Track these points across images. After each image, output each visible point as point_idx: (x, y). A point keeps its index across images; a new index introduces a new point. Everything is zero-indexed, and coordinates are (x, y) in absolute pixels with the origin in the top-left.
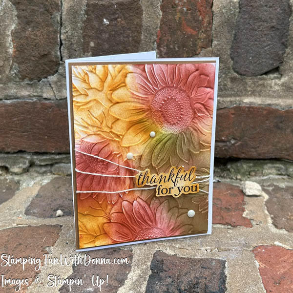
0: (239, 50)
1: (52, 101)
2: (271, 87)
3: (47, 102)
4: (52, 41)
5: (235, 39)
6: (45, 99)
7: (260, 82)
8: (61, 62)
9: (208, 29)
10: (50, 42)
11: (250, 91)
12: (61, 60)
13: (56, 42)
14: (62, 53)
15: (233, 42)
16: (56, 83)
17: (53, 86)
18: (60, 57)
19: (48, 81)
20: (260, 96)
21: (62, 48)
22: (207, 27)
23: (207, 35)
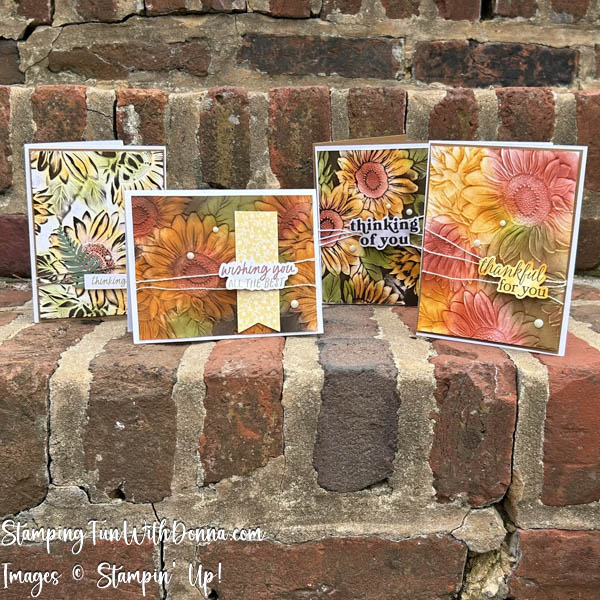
0: (325, 458)
2: (378, 507)
5: (318, 442)
7: (361, 500)
9: (278, 430)
11: (346, 513)
15: (315, 446)
20: (361, 520)
22: (275, 427)
23: (276, 439)
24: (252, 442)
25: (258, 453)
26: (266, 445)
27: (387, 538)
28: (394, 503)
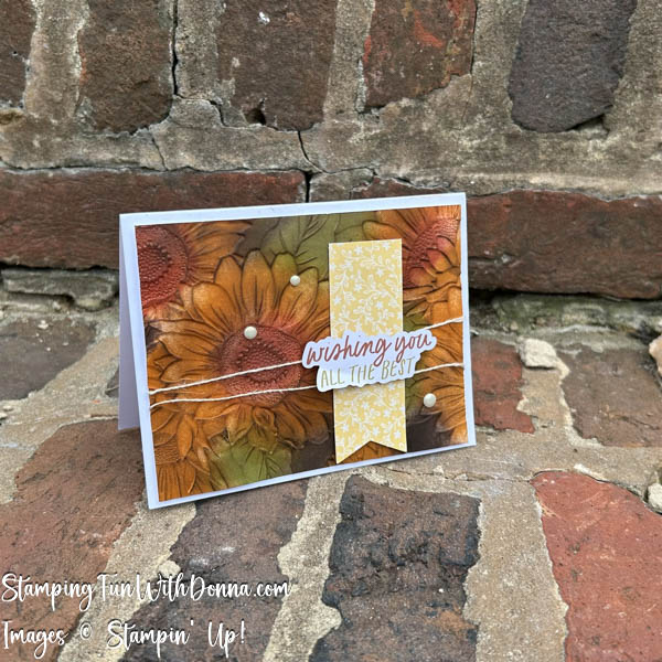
1: (158, 174)
3: (148, 174)
4: (157, 54)
6: (144, 168)
8: (175, 97)
9: (467, 37)
10: (154, 57)
12: (176, 92)
13: (166, 57)
14: (177, 79)
16: (165, 137)
17: (159, 143)
18: (173, 87)
19: (150, 134)
21: (177, 68)
22: (464, 32)
23: (463, 48)
24: (432, 50)
25: (438, 68)
26: (449, 56)
27: (595, 195)
28: (609, 150)
